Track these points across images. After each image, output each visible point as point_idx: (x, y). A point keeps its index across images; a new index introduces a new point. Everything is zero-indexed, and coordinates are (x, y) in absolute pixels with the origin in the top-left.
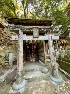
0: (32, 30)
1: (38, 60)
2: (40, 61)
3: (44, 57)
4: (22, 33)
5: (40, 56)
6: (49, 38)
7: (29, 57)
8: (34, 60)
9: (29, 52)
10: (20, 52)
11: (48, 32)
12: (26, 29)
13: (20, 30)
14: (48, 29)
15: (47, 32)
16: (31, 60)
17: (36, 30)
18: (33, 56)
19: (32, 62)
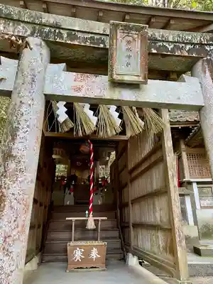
0: (103, 42)
1: (124, 259)
2: (133, 261)
3: (169, 230)
4: (45, 52)
5: (136, 226)
6: (205, 98)
7: (64, 235)
8: (94, 254)
9: (69, 200)
10: (12, 165)
11: (200, 63)
12: (69, 35)
13: (32, 34)
14: (201, 44)
15: (196, 60)
16: (78, 254)
17: (129, 42)
18: (91, 224)
19: (85, 266)
